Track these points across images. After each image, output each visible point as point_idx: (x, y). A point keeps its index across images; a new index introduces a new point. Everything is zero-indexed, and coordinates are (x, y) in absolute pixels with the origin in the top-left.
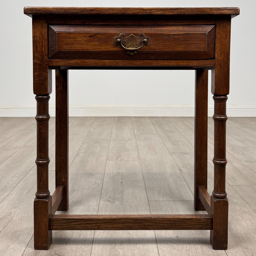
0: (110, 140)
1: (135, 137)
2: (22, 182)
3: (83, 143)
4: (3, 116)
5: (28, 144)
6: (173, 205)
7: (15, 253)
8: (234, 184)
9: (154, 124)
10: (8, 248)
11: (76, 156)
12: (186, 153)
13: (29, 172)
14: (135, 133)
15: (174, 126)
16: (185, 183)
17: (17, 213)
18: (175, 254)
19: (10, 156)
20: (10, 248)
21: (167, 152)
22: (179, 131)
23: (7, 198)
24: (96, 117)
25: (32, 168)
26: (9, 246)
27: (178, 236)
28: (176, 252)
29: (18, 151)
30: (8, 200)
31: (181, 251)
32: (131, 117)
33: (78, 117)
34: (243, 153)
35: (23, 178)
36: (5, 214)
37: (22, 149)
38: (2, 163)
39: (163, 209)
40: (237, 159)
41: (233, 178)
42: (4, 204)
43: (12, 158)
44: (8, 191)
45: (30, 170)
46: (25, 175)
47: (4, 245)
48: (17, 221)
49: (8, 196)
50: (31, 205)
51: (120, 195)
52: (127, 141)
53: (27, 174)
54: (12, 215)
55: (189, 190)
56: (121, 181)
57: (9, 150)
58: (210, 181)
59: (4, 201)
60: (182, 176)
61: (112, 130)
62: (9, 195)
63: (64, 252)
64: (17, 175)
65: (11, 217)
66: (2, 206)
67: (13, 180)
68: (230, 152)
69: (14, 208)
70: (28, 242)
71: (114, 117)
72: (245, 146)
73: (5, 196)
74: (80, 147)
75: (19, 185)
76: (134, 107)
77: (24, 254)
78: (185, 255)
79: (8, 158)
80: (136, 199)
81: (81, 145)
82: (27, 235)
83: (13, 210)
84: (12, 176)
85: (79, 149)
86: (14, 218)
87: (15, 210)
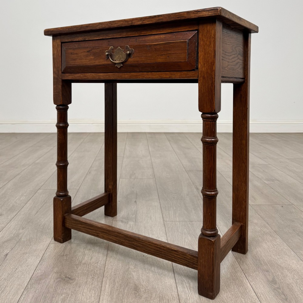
0: (123, 157)
1: (150, 154)
2: (30, 202)
3: (95, 160)
4: (11, 132)
5: (37, 162)
6: (190, 226)
7: (23, 276)
8: (253, 204)
9: (169, 141)
11: (87, 174)
13: (38, 191)
14: (150, 150)
15: (191, 142)
17: (25, 234)
19: (18, 174)
20: (17, 270)
21: (184, 169)
22: (195, 147)
23: (14, 218)
25: (41, 187)
26: (17, 269)
29: (26, 169)
30: (15, 220)
32: (145, 133)
33: (90, 133)
34: (264, 171)
35: (32, 198)
36: (12, 236)
37: (30, 167)
38: (10, 181)
39: (179, 230)
40: (258, 177)
41: (253, 197)
42: (11, 224)
43: (20, 176)
44: (16, 211)
45: (39, 189)
46: (34, 194)
47: (11, 268)
48: (26, 243)
49: (16, 216)
50: (40, 226)
51: (134, 216)
52: (141, 158)
53: (36, 193)
54: (20, 236)
56: (135, 200)
57: (17, 168)
58: (229, 201)
59: (12, 222)
60: (199, 195)
61: (125, 147)
62: (17, 215)
63: (75, 275)
64: (25, 194)
65: (19, 238)
66: (9, 226)
67: (21, 199)
69: (23, 229)
70: (37, 264)
71: (128, 133)
72: (266, 163)
73: (13, 216)
74: (92, 165)
75: (28, 205)
76: (149, 122)
77: (33, 277)
79: (16, 176)
80: (151, 219)
81: (93, 163)
82: (36, 257)
83: (21, 231)
84: (20, 195)
85: (91, 167)
86: (23, 239)
87: (23, 230)
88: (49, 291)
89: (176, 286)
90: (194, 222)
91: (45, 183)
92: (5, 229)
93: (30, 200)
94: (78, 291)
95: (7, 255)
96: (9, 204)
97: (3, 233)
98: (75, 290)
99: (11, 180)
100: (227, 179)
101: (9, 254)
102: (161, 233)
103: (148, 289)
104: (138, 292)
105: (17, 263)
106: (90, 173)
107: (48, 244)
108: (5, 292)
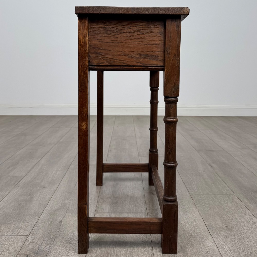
0: (136, 137)
2: (66, 176)
5: (61, 141)
10: (73, 235)
11: (108, 152)
12: (212, 151)
13: (70, 167)
15: (192, 125)
16: (219, 178)
17: (71, 204)
18: (230, 242)
19: (48, 152)
21: (194, 149)
23: (57, 190)
24: (116, 116)
25: (72, 163)
27: (227, 226)
28: (230, 241)
31: (235, 239)
36: (60, 205)
37: (56, 145)
42: (56, 195)
45: (71, 164)
46: (67, 169)
48: (74, 211)
49: (57, 189)
53: (69, 168)
54: (67, 205)
55: (225, 185)
61: (134, 128)
62: (58, 187)
64: (60, 170)
66: (55, 197)
67: (58, 173)
68: (253, 149)
69: (68, 199)
71: (133, 116)
73: (55, 189)
74: (110, 144)
78: (239, 243)
79: (47, 153)
83: (66, 202)
84: (56, 170)
85: (110, 145)
86: (70, 209)
87: (68, 201)
88: (108, 252)
89: (218, 250)
90: (217, 195)
91: (74, 159)
92: (52, 199)
93: (65, 174)
94: (133, 252)
95: (61, 222)
96: (48, 178)
97: (52, 203)
98: (131, 252)
99: (43, 157)
100: (235, 158)
101: (63, 221)
102: (191, 204)
103: (194, 252)
104: (186, 254)
105: (72, 228)
106: (110, 151)
107: (94, 213)
108: (70, 253)
